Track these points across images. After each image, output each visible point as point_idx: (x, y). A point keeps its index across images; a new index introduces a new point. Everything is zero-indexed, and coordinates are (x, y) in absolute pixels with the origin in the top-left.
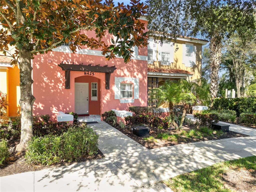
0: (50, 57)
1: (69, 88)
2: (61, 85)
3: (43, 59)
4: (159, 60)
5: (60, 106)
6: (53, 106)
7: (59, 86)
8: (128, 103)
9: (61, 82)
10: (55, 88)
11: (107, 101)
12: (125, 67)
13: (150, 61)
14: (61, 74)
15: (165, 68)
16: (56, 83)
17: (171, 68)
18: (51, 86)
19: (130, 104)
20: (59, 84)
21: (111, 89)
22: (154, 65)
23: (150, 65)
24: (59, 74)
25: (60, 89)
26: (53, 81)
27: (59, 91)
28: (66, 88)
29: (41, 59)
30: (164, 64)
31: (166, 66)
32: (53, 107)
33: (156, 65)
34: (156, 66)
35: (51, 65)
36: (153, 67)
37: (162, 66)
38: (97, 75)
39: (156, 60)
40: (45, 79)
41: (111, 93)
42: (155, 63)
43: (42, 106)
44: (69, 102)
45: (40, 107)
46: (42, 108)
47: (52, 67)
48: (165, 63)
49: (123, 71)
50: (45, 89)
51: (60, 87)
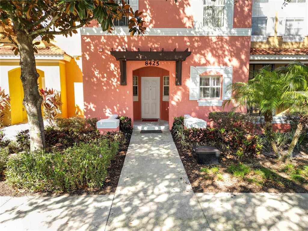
0: (101, 43)
1: (126, 84)
2: (116, 80)
3: (93, 48)
4: (278, 34)
5: (115, 107)
6: (107, 107)
7: (112, 82)
8: (212, 107)
9: (115, 76)
10: (108, 84)
11: (177, 102)
12: (208, 50)
13: (262, 37)
14: (115, 66)
15: (291, 46)
16: (109, 78)
17: (303, 45)
18: (103, 82)
19: (215, 108)
20: (112, 79)
21: (185, 85)
22: (268, 42)
23: (260, 44)
24: (112, 66)
25: (114, 86)
26: (105, 75)
27: (113, 88)
28: (121, 84)
29: (90, 47)
30: (289, 41)
31: (294, 43)
32: (106, 109)
33: (274, 42)
34: (273, 45)
35: (102, 54)
36: (267, 46)
37: (286, 45)
38: (163, 65)
39: (273, 34)
40: (96, 73)
41: (183, 90)
42: (270, 40)
43: (94, 107)
44: (126, 103)
45: (92, 108)
46: (94, 110)
47: (103, 57)
48: (290, 38)
49: (205, 56)
50: (96, 85)
51: (114, 84)
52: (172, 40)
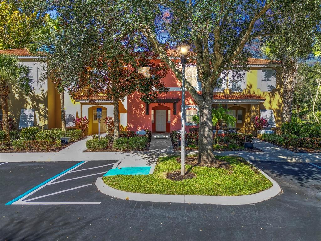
0: (137, 95)
1: (148, 114)
4: (229, 88)
5: (143, 126)
6: (139, 126)
7: (142, 113)
9: (143, 111)
10: (140, 114)
11: (174, 124)
13: (220, 89)
14: (144, 106)
15: (236, 94)
16: (140, 111)
17: (243, 94)
18: (137, 113)
22: (224, 92)
23: (219, 93)
24: (142, 105)
25: (143, 115)
26: (138, 110)
27: (142, 116)
28: (146, 114)
29: (132, 96)
35: (137, 100)
36: (223, 94)
38: (167, 105)
39: (226, 88)
40: (134, 109)
41: (177, 118)
43: (132, 126)
44: (149, 124)
48: (236, 90)
50: (134, 115)
52: (172, 93)
